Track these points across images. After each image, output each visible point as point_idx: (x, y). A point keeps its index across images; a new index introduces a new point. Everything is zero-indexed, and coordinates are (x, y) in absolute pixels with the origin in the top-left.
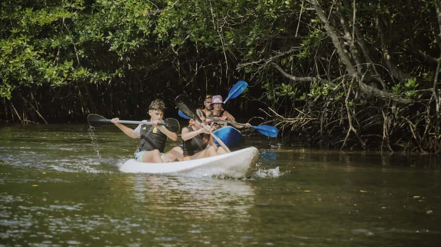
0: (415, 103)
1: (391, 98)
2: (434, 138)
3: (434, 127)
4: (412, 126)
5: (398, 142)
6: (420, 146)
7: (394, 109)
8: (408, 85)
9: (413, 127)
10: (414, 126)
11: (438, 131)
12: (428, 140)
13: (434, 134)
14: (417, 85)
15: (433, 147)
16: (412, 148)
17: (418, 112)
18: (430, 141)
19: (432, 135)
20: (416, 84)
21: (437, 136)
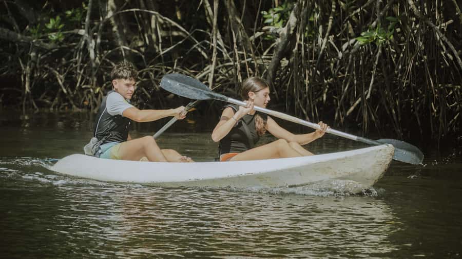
0: (59, 48)
1: (33, 43)
2: (90, 91)
3: (88, 78)
4: (59, 77)
5: (42, 97)
6: (72, 102)
7: (34, 56)
8: (50, 26)
9: (60, 79)
10: (62, 76)
11: (95, 83)
12: (83, 95)
13: (89, 86)
14: (61, 26)
15: (89, 103)
16: (60, 105)
17: (63, 59)
18: (85, 96)
19: (86, 88)
20: (60, 24)
21: (94, 89)
